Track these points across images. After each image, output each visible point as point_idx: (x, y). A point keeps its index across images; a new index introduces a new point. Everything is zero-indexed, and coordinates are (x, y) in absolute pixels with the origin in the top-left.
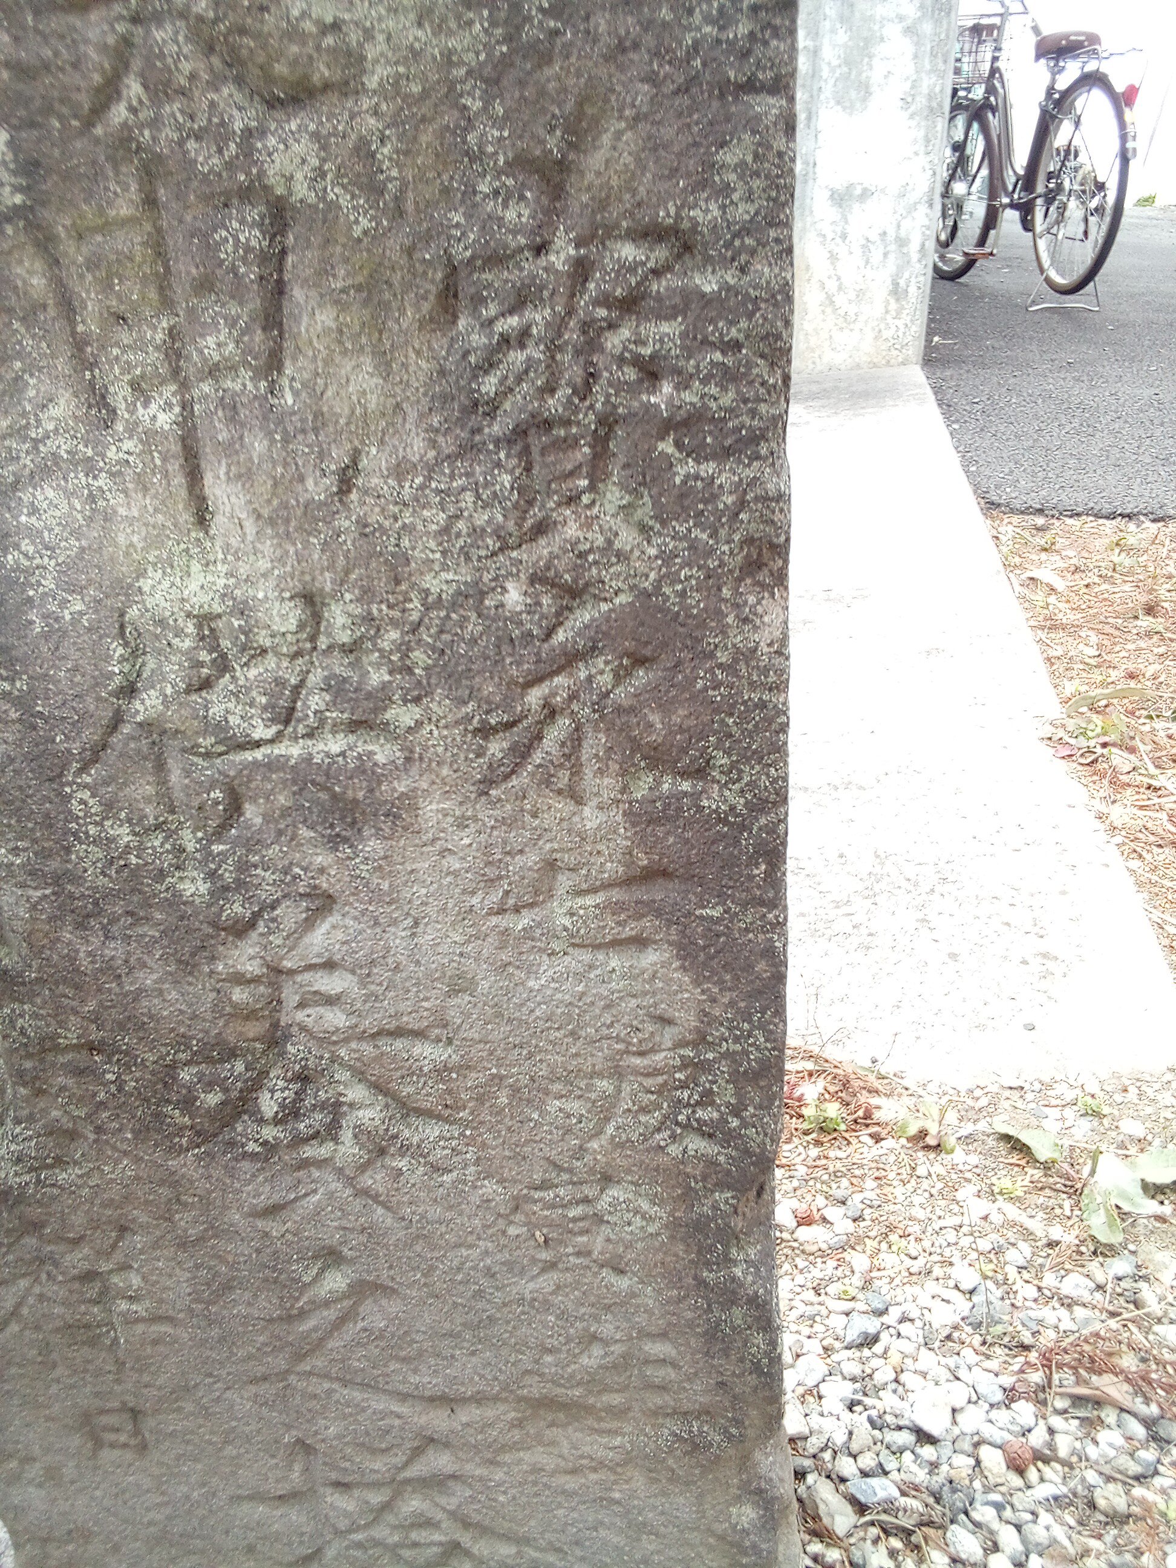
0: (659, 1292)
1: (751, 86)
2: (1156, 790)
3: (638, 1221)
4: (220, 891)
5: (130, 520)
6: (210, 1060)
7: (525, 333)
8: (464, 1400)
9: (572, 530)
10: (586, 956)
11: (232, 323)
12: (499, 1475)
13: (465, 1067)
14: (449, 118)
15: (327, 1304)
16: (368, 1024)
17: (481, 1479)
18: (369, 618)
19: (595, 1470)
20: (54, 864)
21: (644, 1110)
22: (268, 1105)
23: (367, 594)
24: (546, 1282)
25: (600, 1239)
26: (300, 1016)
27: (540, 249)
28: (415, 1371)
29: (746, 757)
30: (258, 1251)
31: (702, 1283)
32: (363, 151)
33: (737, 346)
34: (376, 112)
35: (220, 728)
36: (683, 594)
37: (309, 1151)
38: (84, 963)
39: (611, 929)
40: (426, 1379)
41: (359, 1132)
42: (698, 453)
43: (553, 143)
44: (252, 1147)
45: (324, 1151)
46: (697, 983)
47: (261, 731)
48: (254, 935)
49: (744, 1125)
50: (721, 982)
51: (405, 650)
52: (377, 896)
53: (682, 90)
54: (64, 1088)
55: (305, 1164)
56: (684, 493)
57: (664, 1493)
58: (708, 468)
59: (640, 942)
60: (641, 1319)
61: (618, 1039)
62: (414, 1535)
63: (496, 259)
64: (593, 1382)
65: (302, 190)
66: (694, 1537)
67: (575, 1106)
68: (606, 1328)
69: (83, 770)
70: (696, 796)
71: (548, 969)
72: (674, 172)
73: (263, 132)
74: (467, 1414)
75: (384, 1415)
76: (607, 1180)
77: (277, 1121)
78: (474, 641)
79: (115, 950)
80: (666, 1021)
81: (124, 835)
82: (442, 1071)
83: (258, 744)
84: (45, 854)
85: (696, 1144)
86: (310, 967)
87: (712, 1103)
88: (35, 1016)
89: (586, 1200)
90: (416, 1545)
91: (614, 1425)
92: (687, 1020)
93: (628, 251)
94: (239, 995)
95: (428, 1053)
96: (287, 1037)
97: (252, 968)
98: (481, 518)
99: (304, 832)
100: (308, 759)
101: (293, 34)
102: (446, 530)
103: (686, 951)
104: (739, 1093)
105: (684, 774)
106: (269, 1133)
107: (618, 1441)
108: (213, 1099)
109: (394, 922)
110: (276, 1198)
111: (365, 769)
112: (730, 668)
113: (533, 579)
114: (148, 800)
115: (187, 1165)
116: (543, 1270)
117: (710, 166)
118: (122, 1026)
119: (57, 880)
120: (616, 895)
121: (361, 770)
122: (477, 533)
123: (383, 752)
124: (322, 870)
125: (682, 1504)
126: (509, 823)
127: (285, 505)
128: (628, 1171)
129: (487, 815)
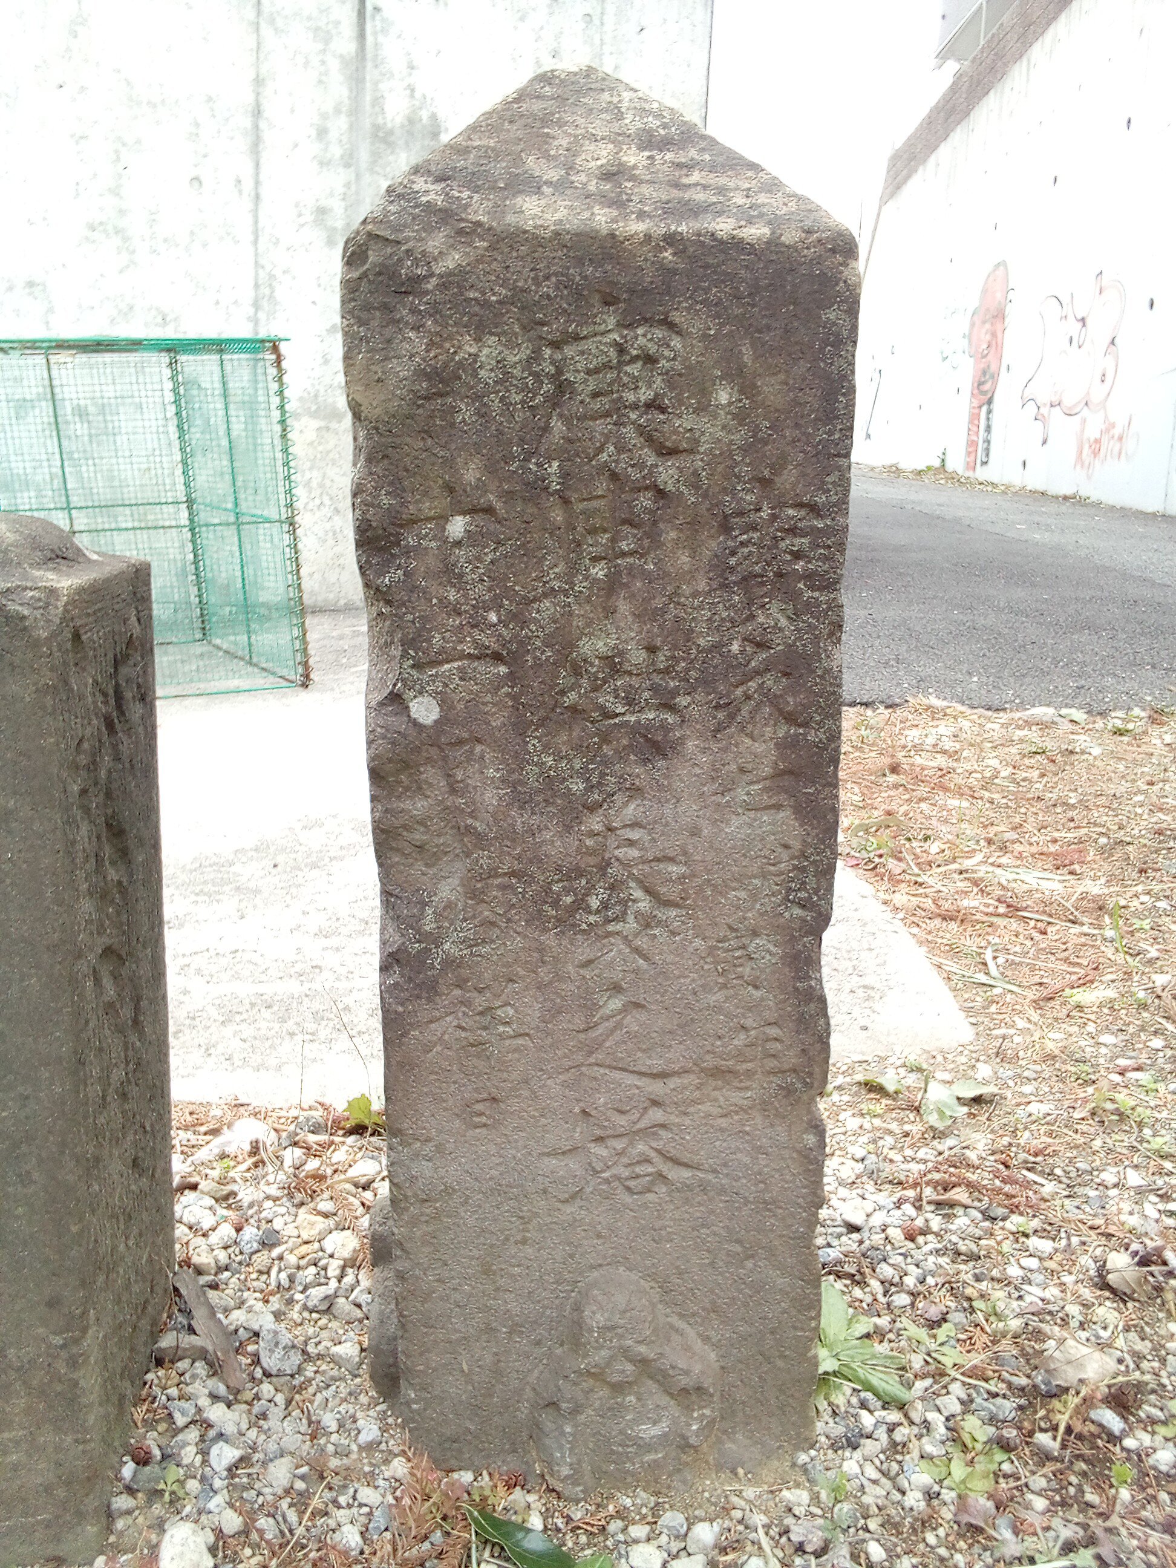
0: (775, 997)
1: (838, 455)
2: (921, 885)
3: (768, 957)
4: (590, 788)
5: (579, 616)
6: (569, 879)
7: (749, 541)
8: (674, 1074)
9: (761, 619)
10: (752, 814)
11: (635, 536)
12: (687, 1122)
13: (693, 875)
14: (729, 463)
15: (608, 1018)
16: (650, 855)
17: (679, 1125)
18: (673, 657)
19: (737, 1113)
20: (515, 776)
21: (773, 895)
22: (594, 903)
23: (675, 647)
24: (720, 996)
25: (748, 969)
26: (616, 852)
27: (759, 510)
28: (649, 1058)
29: (827, 717)
30: (578, 988)
31: (796, 989)
32: (696, 474)
33: (829, 547)
34: (702, 460)
35: (602, 708)
36: (804, 645)
37: (611, 928)
38: (519, 826)
39: (766, 799)
40: (656, 1063)
41: (638, 915)
42: (812, 588)
43: (766, 473)
44: (584, 926)
45: (619, 927)
46: (801, 826)
47: (620, 709)
48: (601, 811)
49: (820, 899)
50: (812, 825)
51: (687, 670)
52: (661, 788)
53: (816, 455)
54: (495, 897)
55: (609, 934)
56: (808, 604)
57: (772, 1125)
58: (816, 594)
59: (778, 807)
60: (767, 1014)
61: (765, 857)
62: (638, 1169)
63: (741, 514)
64: (740, 1056)
65: (670, 487)
66: (786, 1153)
67: (743, 894)
68: (749, 1022)
69: (536, 730)
70: (805, 735)
71: (735, 821)
72: (810, 484)
73: (657, 466)
74: (674, 1082)
75: (630, 1087)
76: (755, 934)
77: (598, 912)
78: (715, 667)
79: (535, 820)
80: (786, 847)
81: (550, 761)
82: (682, 878)
83: (617, 715)
84: (511, 771)
85: (797, 911)
86: (625, 826)
87: (805, 889)
88: (490, 858)
89: (744, 947)
90: (638, 1176)
91: (748, 1083)
92: (797, 845)
93: (791, 512)
94: (589, 842)
95: (674, 869)
96: (609, 864)
97: (597, 827)
98: (725, 614)
99: (632, 757)
100: (639, 722)
101: (675, 432)
102: (710, 619)
103: (797, 810)
104: (818, 882)
105: (800, 726)
106: (592, 919)
107: (749, 1094)
108: (569, 900)
109: (667, 801)
110: (592, 956)
111: (664, 727)
112: (821, 677)
113: (745, 639)
114: (564, 743)
115: (549, 939)
116: (720, 989)
117: (823, 483)
118: (531, 861)
119: (514, 785)
120: (767, 783)
121: (662, 726)
122: (723, 620)
123: (670, 718)
124: (638, 776)
125: (781, 1132)
126: (725, 750)
127: (646, 609)
128: (765, 928)
129: (715, 747)
